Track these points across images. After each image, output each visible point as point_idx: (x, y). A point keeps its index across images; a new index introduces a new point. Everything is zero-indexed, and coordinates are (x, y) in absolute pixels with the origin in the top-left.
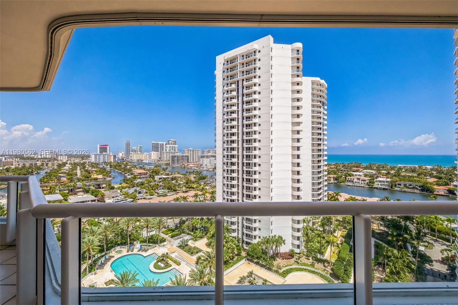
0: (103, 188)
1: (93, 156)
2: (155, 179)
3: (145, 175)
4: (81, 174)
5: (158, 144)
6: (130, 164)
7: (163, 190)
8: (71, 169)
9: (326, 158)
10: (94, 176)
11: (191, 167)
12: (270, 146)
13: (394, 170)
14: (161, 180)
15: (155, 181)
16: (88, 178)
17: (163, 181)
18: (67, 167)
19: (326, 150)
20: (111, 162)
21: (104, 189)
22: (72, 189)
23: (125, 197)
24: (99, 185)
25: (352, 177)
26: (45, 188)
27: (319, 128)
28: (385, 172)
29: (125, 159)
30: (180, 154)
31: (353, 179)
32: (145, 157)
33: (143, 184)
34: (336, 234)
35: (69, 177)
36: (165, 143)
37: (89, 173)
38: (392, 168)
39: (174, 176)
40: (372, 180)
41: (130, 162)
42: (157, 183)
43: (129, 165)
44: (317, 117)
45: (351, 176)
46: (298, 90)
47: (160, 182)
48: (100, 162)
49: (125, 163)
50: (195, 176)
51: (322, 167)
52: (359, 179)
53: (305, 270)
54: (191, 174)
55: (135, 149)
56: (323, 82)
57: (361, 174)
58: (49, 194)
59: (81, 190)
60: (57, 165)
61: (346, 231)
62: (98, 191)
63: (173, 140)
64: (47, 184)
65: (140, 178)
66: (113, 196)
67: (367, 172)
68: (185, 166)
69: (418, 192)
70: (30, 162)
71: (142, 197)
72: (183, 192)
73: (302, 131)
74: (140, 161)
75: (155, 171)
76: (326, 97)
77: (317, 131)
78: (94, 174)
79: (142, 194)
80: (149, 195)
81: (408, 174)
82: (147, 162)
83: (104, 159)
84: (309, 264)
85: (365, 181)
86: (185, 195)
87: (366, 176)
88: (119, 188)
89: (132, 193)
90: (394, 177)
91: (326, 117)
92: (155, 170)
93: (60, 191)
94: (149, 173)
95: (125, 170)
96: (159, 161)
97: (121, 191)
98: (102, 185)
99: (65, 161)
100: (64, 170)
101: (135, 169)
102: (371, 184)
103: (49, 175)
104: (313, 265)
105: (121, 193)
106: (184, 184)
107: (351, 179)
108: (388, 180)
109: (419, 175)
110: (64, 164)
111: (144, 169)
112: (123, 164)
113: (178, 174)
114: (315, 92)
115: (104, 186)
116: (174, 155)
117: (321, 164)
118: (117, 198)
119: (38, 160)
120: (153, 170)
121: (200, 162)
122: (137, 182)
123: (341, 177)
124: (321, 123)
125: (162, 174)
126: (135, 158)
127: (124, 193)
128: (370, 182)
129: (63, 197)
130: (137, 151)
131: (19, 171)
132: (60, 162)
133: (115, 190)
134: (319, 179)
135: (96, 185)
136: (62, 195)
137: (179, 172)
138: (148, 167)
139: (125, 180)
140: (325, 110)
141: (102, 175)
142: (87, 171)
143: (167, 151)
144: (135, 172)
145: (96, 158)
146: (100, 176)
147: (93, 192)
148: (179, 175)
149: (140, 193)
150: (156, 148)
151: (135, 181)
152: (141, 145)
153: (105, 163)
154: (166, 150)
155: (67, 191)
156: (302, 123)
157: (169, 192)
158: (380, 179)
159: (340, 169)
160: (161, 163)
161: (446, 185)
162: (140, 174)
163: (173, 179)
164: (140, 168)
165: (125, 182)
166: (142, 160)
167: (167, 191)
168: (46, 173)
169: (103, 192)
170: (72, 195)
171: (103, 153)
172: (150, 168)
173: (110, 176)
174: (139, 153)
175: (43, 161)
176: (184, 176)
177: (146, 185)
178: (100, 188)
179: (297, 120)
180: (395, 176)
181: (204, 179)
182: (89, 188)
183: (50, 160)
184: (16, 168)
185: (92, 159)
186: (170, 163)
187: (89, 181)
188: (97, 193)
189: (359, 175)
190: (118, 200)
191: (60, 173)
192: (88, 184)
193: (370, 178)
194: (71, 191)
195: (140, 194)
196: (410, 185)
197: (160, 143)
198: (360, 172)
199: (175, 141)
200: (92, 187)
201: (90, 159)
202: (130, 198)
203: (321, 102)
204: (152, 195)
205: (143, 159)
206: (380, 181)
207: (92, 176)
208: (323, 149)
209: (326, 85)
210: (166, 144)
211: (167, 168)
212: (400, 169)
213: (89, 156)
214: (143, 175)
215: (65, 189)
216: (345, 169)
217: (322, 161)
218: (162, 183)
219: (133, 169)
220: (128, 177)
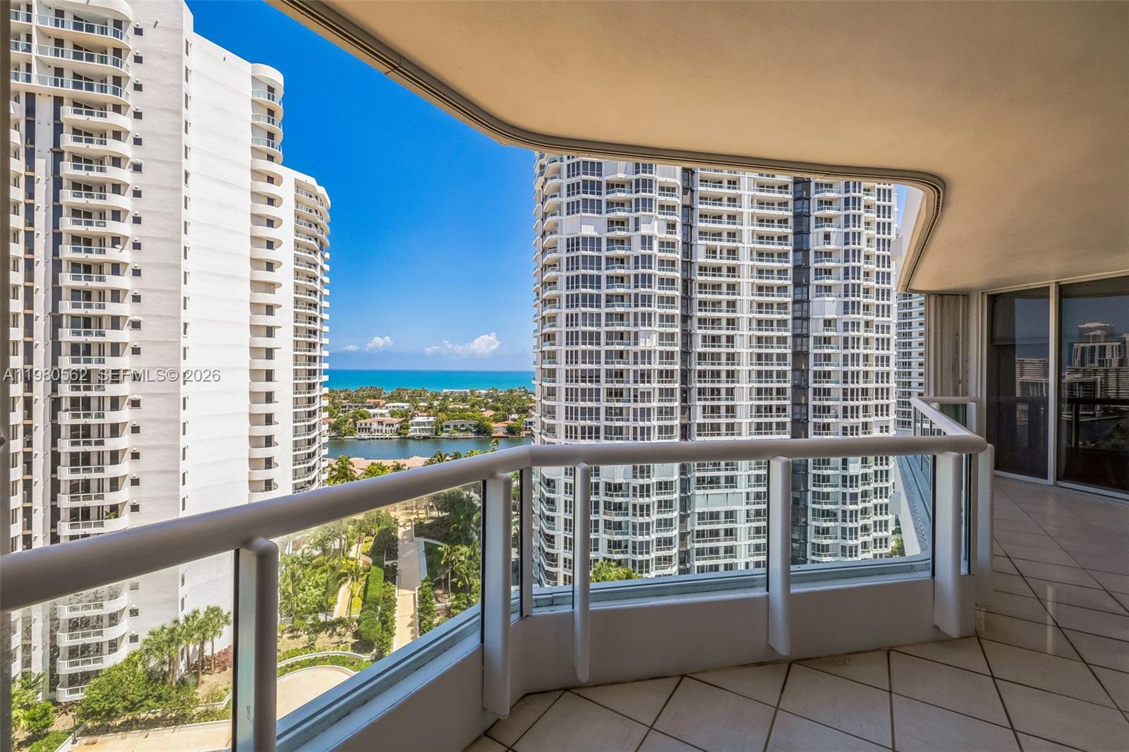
9: (326, 378)
12: (180, 342)
13: (437, 400)
19: (326, 360)
25: (368, 421)
27: (310, 305)
28: (425, 404)
31: (371, 424)
34: (352, 554)
38: (435, 396)
40: (405, 423)
44: (308, 276)
45: (365, 418)
46: (272, 197)
51: (317, 401)
52: (381, 423)
53: (292, 666)
56: (321, 190)
57: (384, 411)
61: (371, 541)
67: (394, 407)
69: (473, 436)
73: (279, 306)
76: (328, 229)
77: (308, 311)
81: (457, 406)
84: (300, 647)
85: (393, 425)
87: (393, 414)
90: (440, 414)
91: (327, 280)
102: (403, 431)
104: (310, 647)
107: (366, 424)
108: (431, 419)
109: (473, 406)
114: (303, 211)
117: (317, 392)
123: (346, 421)
124: (315, 293)
128: (402, 428)
134: (309, 430)
140: (326, 262)
156: (281, 285)
158: (418, 419)
159: (341, 403)
161: (504, 420)
179: (265, 276)
180: (440, 411)
189: (381, 415)
193: (401, 420)
196: (462, 426)
198: (381, 408)
203: (316, 239)
206: (418, 424)
208: (321, 357)
209: (329, 202)
212: (446, 397)
216: (351, 404)
217: (318, 387)
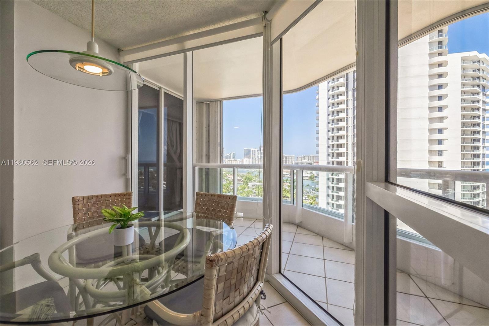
2: (249, 186)
5: (250, 151)
6: (225, 170)
14: (254, 187)
15: (248, 187)
17: (256, 188)
42: (250, 190)
47: (254, 188)
50: (289, 184)
54: (285, 182)
55: (229, 156)
75: (248, 178)
92: (248, 177)
94: (242, 179)
120: (246, 176)
125: (255, 181)
130: (231, 158)
138: (241, 174)
144: (229, 178)
150: (248, 154)
151: (230, 187)
152: (234, 152)
154: (258, 157)
160: (253, 170)
172: (243, 174)
174: (232, 159)
177: (240, 191)
197: (252, 149)
210: (258, 151)
211: (259, 175)
218: (256, 190)
219: (228, 175)
220: (223, 182)
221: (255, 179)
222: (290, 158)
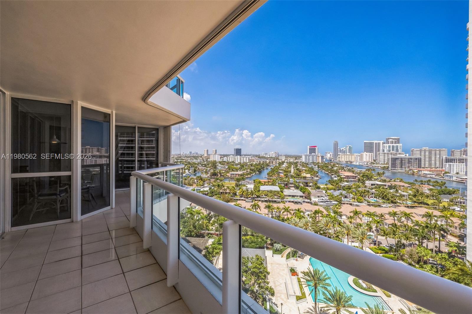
0: (310, 186)
1: (304, 157)
2: (366, 185)
3: (353, 178)
4: (294, 172)
5: (372, 143)
6: (337, 165)
7: (375, 199)
8: (287, 167)
10: (304, 175)
11: (424, 174)
14: (373, 187)
15: (366, 187)
16: (299, 175)
17: (376, 188)
18: (285, 165)
20: (319, 163)
21: (311, 188)
22: (286, 184)
23: (330, 199)
24: (307, 183)
26: (270, 180)
29: (332, 160)
30: (406, 155)
32: (355, 160)
33: (350, 189)
35: (285, 173)
36: (382, 141)
37: (300, 172)
39: (393, 183)
41: (338, 164)
42: (367, 189)
43: (337, 167)
47: (372, 189)
48: (310, 162)
49: (332, 164)
50: (431, 187)
54: (424, 184)
55: (344, 150)
58: (272, 185)
59: (293, 185)
60: (278, 163)
62: (306, 188)
63: (394, 138)
64: (271, 178)
65: (347, 181)
66: (318, 195)
68: (414, 172)
70: (263, 160)
71: (348, 202)
72: (408, 207)
74: (348, 162)
75: (367, 176)
78: (304, 173)
79: (348, 199)
80: (356, 201)
82: (358, 164)
83: (313, 159)
86: (408, 211)
88: (324, 189)
89: (337, 196)
92: (366, 174)
93: (279, 184)
94: (358, 177)
95: (332, 171)
96: (373, 164)
97: (326, 191)
98: (309, 183)
99: (283, 160)
100: (282, 167)
101: (343, 171)
103: (273, 170)
105: (326, 194)
106: (410, 197)
110: (283, 163)
111: (353, 172)
112: (330, 165)
113: (400, 181)
115: (311, 184)
116: (396, 157)
118: (322, 198)
119: (267, 158)
120: (364, 173)
121: (444, 169)
122: (343, 185)
125: (375, 180)
126: (343, 159)
127: (329, 195)
129: (280, 189)
130: (346, 151)
131: (257, 166)
132: (280, 161)
133: (320, 190)
135: (305, 183)
136: (279, 188)
137: (402, 180)
138: (358, 170)
139: (331, 182)
141: (310, 174)
142: (298, 169)
143: (386, 152)
144: (342, 175)
145: (306, 158)
146: (308, 175)
147: (301, 189)
148: (402, 184)
149: (346, 197)
150: (369, 148)
151: (341, 184)
152: (350, 146)
153: (313, 163)
154: (384, 151)
155: (283, 185)
157: (384, 202)
160: (375, 166)
162: (348, 177)
163: (391, 187)
164: (348, 170)
165: (330, 183)
166: (351, 162)
167: (381, 201)
168: (271, 169)
169: (310, 190)
170: (286, 188)
171: (312, 154)
172: (360, 171)
173: (317, 176)
174: (348, 154)
175: (270, 160)
176: (410, 186)
177: (354, 190)
178: (308, 186)
181: (450, 194)
182: (299, 185)
183: (274, 159)
184: (256, 164)
185: (303, 159)
186: (388, 167)
187: (300, 179)
188: (305, 190)
190: (322, 200)
191: (280, 170)
192: (298, 181)
194: (286, 185)
195: (346, 199)
197: (375, 142)
199: (398, 140)
200: (301, 184)
201: (302, 159)
202: (335, 201)
204: (361, 202)
205: (353, 160)
207: (302, 175)
210: (383, 143)
211: (384, 173)
213: (301, 157)
214: (351, 178)
215: (282, 183)
218: (375, 191)
219: (340, 170)
220: (334, 178)
221: (377, 177)
222: (438, 152)
